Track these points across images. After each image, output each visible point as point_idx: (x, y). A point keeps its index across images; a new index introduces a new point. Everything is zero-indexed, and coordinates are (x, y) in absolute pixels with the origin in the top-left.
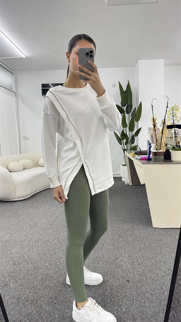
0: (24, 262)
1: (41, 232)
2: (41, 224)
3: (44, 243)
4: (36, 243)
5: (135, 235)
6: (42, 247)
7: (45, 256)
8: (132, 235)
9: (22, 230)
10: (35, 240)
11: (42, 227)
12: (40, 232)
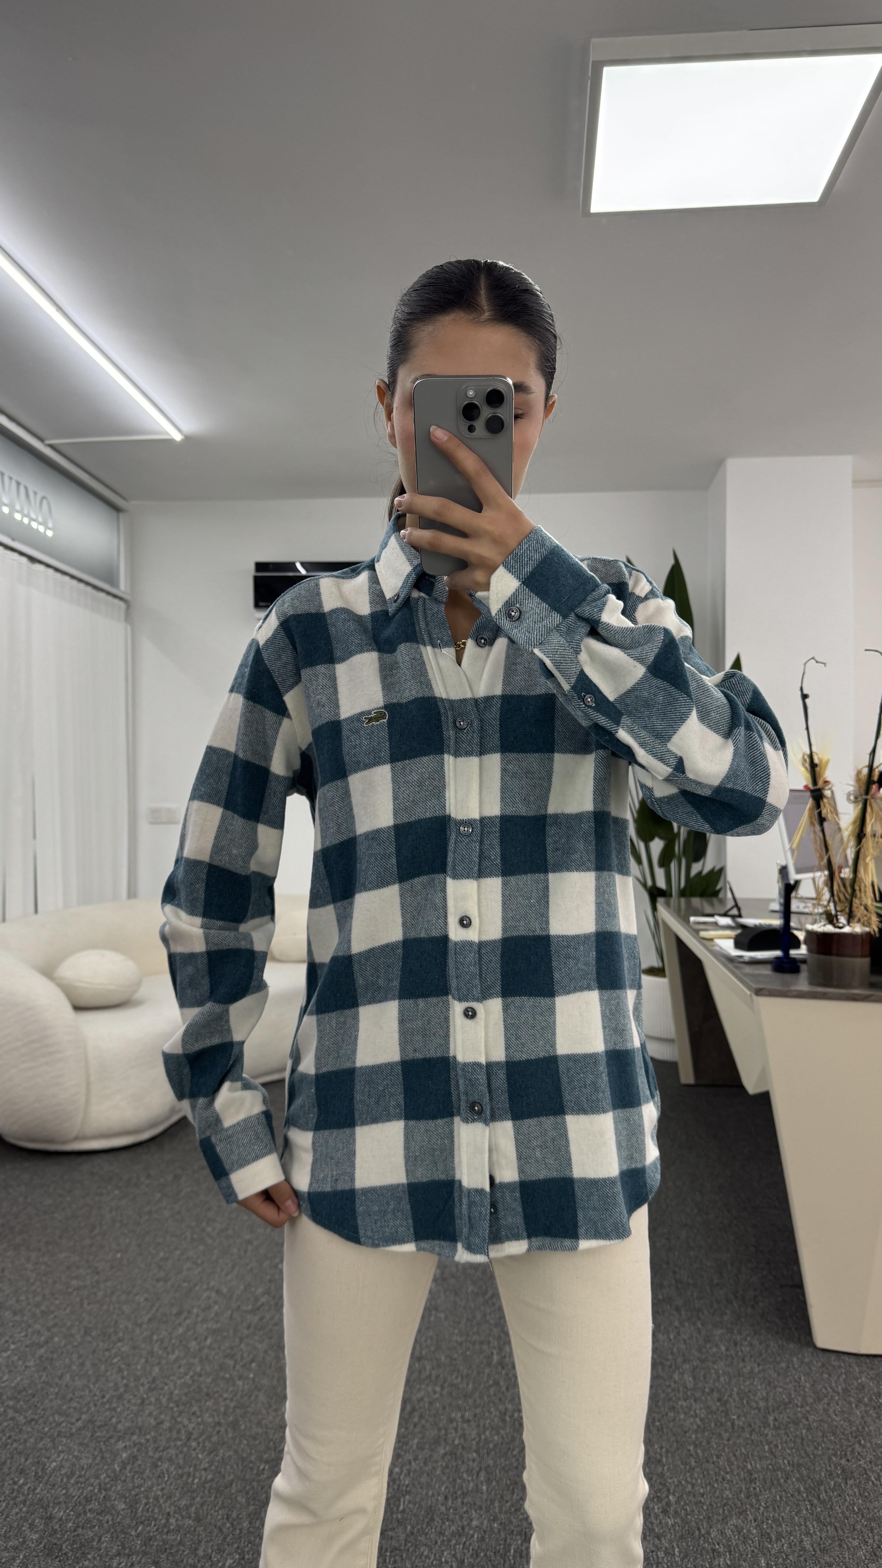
0: (106, 1538)
1: (210, 1347)
2: (213, 1295)
3: (222, 1421)
4: (181, 1413)
5: (716, 1395)
6: (207, 1444)
7: (223, 1507)
8: (698, 1394)
9: (112, 1330)
10: (176, 1398)
11: (217, 1314)
12: (200, 1350)
